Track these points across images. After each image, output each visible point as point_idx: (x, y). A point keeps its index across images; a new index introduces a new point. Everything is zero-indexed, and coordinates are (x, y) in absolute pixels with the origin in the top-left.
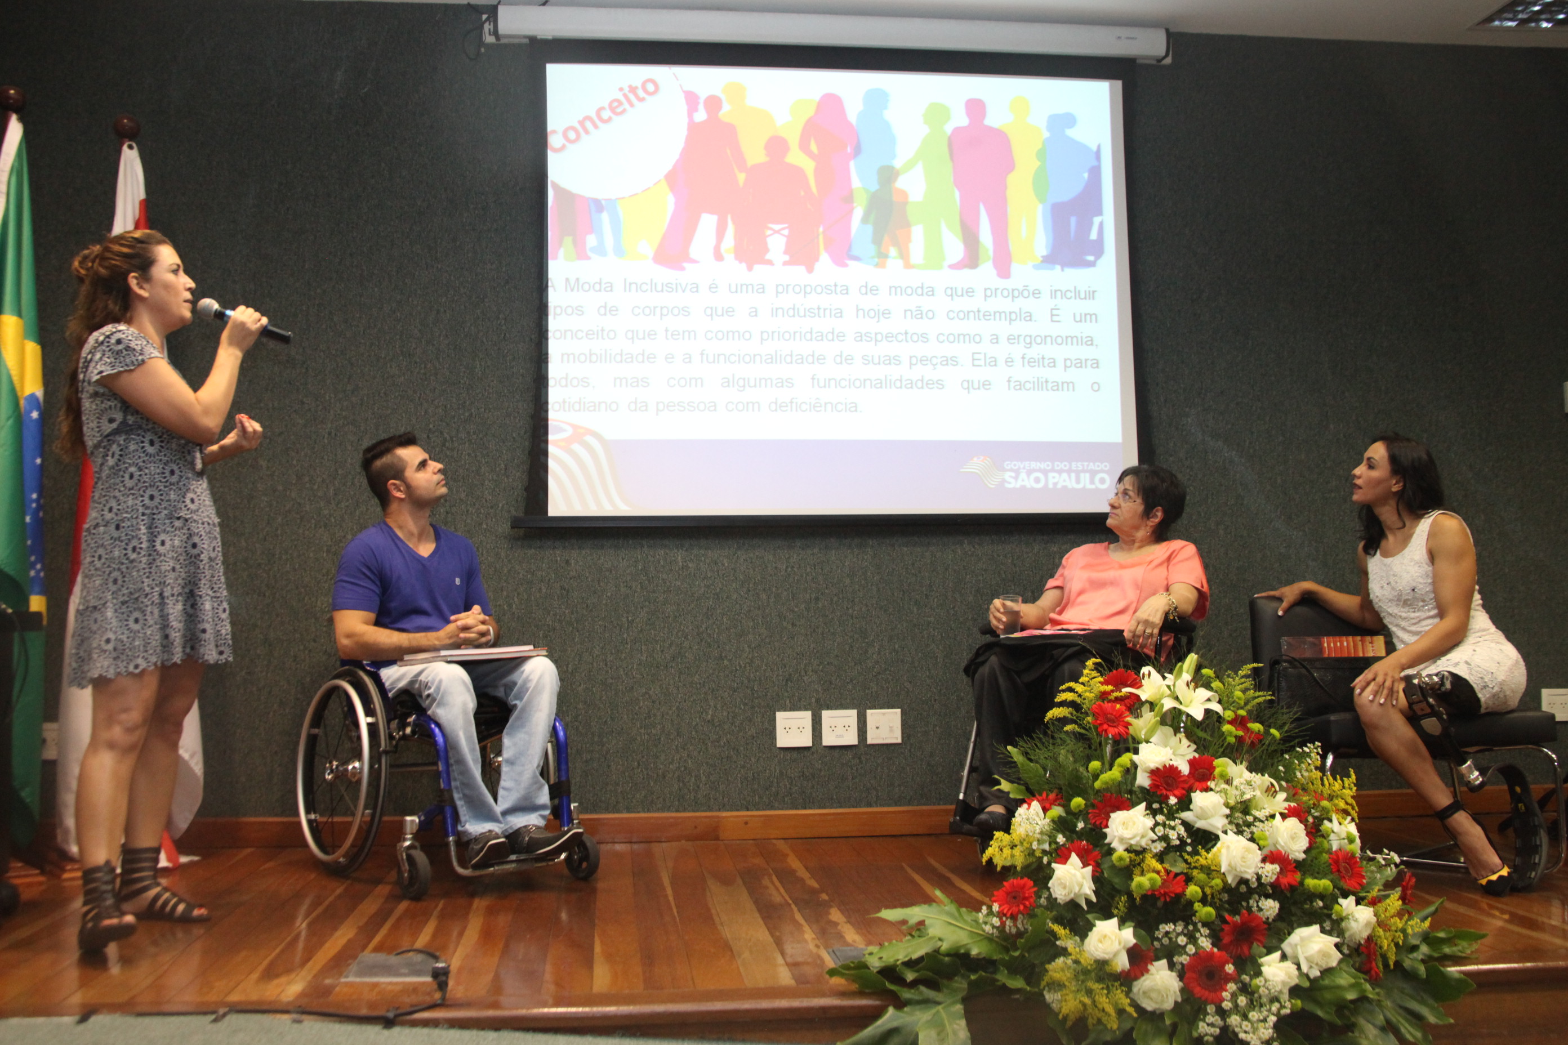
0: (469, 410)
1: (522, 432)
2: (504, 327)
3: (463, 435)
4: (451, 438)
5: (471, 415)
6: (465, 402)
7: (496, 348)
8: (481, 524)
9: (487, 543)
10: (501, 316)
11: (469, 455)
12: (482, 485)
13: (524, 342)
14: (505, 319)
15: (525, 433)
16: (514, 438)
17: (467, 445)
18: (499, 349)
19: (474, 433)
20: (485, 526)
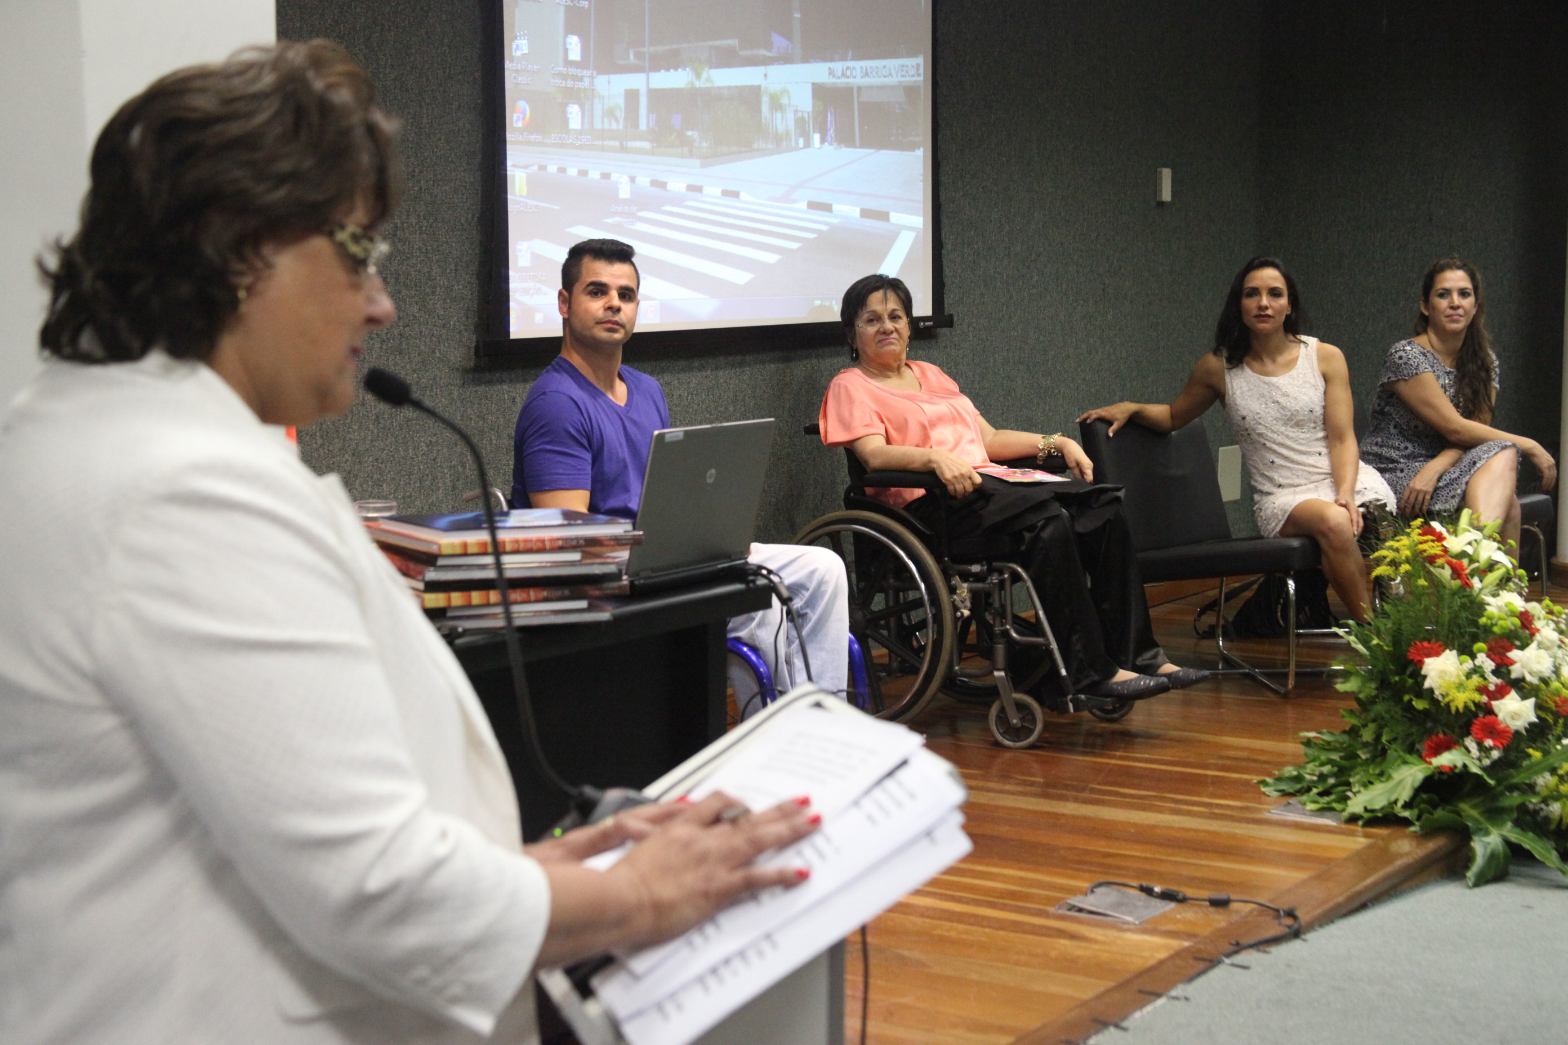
0: (419, 181)
1: (470, 216)
2: (449, 59)
3: (413, 220)
4: (402, 223)
5: (421, 188)
6: (414, 171)
7: (441, 89)
8: (434, 352)
9: (441, 379)
10: (446, 41)
11: (420, 249)
12: (434, 293)
13: (468, 83)
14: (449, 46)
15: (473, 216)
16: (462, 224)
17: (418, 236)
18: (444, 92)
19: (424, 218)
20: (438, 354)
